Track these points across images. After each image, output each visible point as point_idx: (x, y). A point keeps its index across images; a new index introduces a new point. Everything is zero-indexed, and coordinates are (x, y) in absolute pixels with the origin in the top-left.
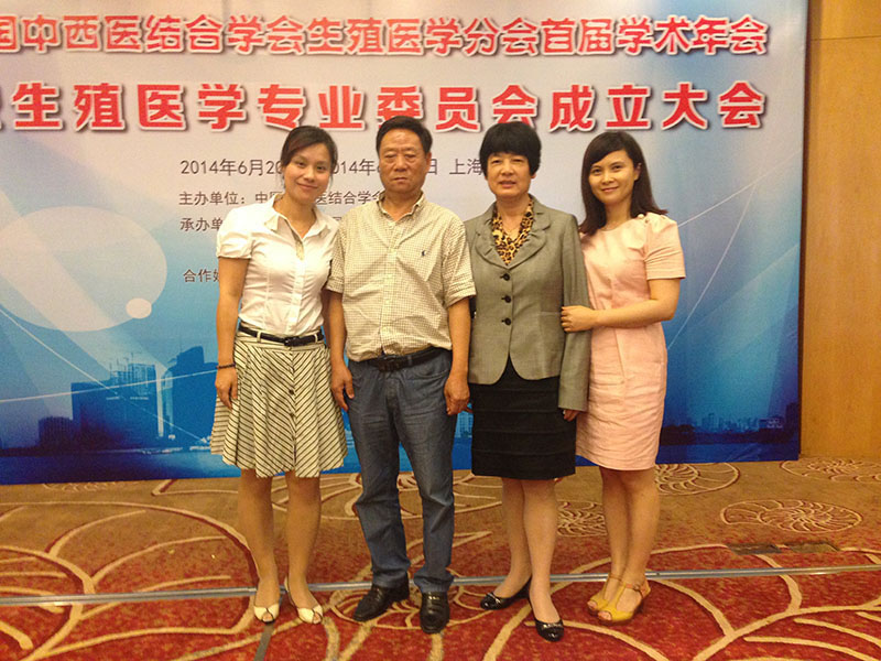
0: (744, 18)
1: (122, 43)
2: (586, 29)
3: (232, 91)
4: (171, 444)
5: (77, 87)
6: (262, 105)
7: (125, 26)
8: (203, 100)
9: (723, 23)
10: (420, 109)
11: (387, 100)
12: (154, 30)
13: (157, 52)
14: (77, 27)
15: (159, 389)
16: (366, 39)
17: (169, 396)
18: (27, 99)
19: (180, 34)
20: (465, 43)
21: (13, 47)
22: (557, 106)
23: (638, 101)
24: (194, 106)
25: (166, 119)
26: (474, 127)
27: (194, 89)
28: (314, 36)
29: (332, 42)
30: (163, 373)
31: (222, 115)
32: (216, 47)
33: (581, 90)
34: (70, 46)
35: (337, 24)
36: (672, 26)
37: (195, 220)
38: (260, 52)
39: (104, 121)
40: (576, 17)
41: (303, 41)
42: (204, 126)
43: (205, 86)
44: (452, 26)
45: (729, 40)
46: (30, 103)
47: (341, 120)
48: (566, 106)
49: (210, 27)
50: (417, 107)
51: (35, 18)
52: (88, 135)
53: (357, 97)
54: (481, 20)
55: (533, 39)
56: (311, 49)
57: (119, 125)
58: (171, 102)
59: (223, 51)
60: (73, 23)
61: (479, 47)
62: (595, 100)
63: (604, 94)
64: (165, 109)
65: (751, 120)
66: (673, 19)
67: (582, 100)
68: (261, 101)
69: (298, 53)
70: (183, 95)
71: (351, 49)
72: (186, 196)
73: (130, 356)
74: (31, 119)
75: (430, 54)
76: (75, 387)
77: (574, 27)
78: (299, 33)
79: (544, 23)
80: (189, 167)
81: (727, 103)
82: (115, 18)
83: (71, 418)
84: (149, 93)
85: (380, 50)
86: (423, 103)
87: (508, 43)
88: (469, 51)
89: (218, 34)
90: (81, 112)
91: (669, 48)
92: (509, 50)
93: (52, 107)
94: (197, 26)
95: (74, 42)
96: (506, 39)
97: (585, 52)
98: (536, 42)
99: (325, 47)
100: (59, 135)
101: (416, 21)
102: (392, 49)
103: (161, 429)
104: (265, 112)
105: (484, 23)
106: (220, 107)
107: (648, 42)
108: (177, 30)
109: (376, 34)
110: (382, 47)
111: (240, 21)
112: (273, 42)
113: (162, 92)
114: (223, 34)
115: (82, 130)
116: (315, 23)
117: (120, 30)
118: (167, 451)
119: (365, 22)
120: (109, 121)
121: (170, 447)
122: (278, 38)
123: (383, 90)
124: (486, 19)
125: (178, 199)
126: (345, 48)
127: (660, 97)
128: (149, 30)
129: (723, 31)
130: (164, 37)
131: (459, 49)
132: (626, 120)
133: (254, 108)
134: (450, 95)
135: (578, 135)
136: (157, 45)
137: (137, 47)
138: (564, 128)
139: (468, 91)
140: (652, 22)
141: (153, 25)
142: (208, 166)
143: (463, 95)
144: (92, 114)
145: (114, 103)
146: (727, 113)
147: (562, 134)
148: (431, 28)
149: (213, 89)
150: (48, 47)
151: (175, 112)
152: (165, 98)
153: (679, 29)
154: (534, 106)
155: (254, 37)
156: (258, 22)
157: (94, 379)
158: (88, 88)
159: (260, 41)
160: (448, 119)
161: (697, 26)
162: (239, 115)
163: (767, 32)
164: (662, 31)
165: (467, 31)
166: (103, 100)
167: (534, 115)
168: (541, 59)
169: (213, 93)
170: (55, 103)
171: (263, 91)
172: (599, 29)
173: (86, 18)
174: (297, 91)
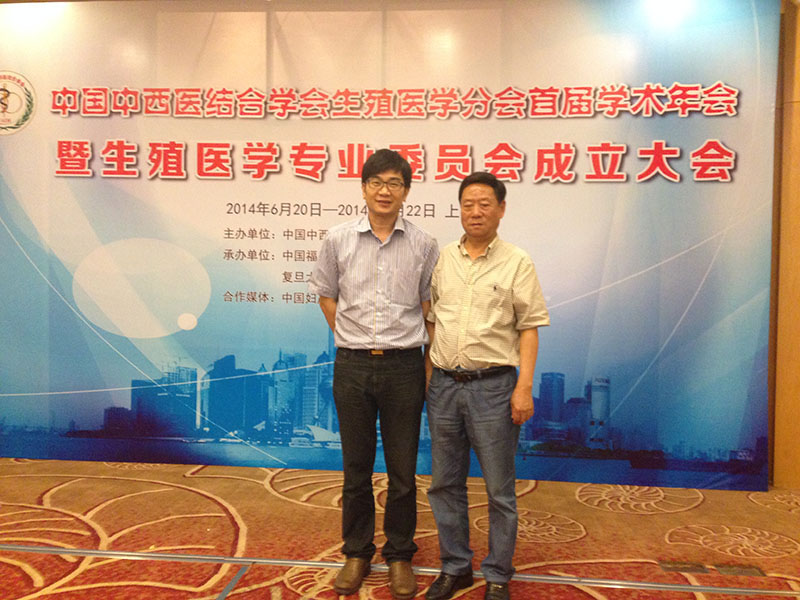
0: (716, 84)
1: (187, 110)
2: (569, 95)
3: (270, 148)
4: (206, 435)
5: (151, 145)
6: (293, 160)
7: (190, 96)
8: (246, 156)
9: (696, 88)
10: (422, 163)
12: (212, 100)
13: (214, 117)
14: (154, 97)
15: (199, 388)
16: (380, 106)
17: (206, 395)
18: (113, 153)
19: (232, 103)
20: (462, 108)
21: (105, 112)
22: (541, 161)
23: (615, 157)
24: (240, 160)
25: (217, 170)
27: (241, 146)
28: (337, 103)
29: (351, 109)
30: (202, 376)
31: (261, 167)
32: (259, 114)
33: (563, 148)
34: (148, 112)
35: (357, 94)
36: (648, 92)
37: (235, 252)
38: (293, 117)
39: (170, 171)
40: (560, 86)
41: (328, 108)
42: (247, 175)
43: (250, 144)
44: (451, 94)
45: (701, 104)
46: (115, 156)
47: (356, 171)
48: (550, 161)
49: (256, 97)
50: (420, 161)
51: (122, 90)
52: (158, 182)
54: (476, 89)
55: (522, 105)
56: (335, 114)
57: (182, 174)
58: (223, 157)
59: (265, 117)
60: (150, 94)
61: (474, 111)
62: (576, 156)
63: (583, 151)
64: (218, 162)
65: (722, 174)
66: (648, 86)
67: (563, 156)
68: (292, 156)
69: (324, 118)
70: (232, 152)
71: (366, 114)
72: (229, 232)
73: (177, 360)
74: (115, 169)
75: (432, 118)
76: (135, 383)
77: (558, 94)
78: (326, 101)
79: (531, 91)
80: (234, 208)
81: (699, 159)
82: (181, 90)
83: (130, 409)
84: (206, 150)
85: (391, 115)
86: (425, 158)
87: (499, 108)
88: (465, 115)
89: (262, 103)
90: (153, 164)
91: (644, 112)
92: (500, 113)
93: (131, 160)
94: (246, 97)
95: (150, 109)
96: (497, 105)
97: (567, 115)
98: (525, 107)
99: (347, 113)
100: (135, 181)
101: (422, 91)
102: (400, 114)
103: (198, 422)
104: (295, 164)
105: (480, 92)
106: (260, 161)
107: (625, 106)
108: (230, 100)
109: (388, 102)
110: (392, 112)
111: (279, 92)
112: (304, 109)
113: (215, 149)
114: (266, 103)
115: (153, 179)
116: (339, 93)
117: (186, 100)
119: (379, 92)
120: (174, 171)
121: (205, 437)
122: (308, 106)
124: (481, 89)
125: (223, 234)
126: (362, 113)
128: (209, 100)
129: (695, 96)
130: (219, 106)
131: (458, 113)
132: (603, 173)
133: (286, 161)
134: (448, 151)
135: (559, 186)
136: (214, 112)
137: (199, 113)
138: (548, 180)
139: (464, 148)
140: (629, 88)
141: (211, 96)
142: (248, 208)
143: (459, 151)
144: (161, 165)
145: (178, 158)
146: (699, 168)
147: (546, 184)
148: (433, 97)
149: (256, 146)
150: (131, 113)
151: (225, 164)
152: (218, 154)
153: (654, 95)
155: (290, 105)
156: (294, 93)
157: (148, 377)
158: (159, 145)
159: (294, 108)
160: (446, 171)
161: (671, 92)
162: (275, 167)
163: (738, 96)
164: (638, 97)
165: (463, 99)
166: (170, 155)
167: (521, 168)
168: (528, 121)
169: (255, 150)
170: (133, 156)
171: (294, 148)
172: (580, 95)
173: (160, 90)
174: (321, 148)
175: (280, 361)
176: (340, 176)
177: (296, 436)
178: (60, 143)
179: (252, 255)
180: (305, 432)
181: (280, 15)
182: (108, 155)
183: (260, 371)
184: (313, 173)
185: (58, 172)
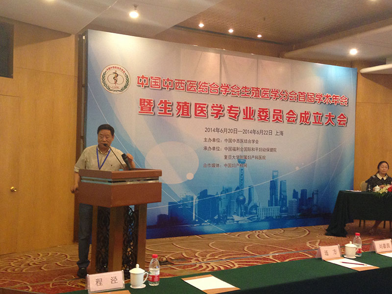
0: (343, 96)
1: (191, 89)
2: (308, 95)
3: (220, 106)
4: (197, 223)
5: (177, 102)
7: (192, 84)
8: (212, 109)
9: (338, 97)
10: (269, 115)
11: (260, 112)
12: (200, 86)
13: (201, 93)
14: (179, 83)
15: (194, 204)
16: (256, 93)
17: (197, 206)
20: (280, 97)
21: (159, 87)
22: (301, 117)
23: (320, 117)
24: (210, 111)
25: (202, 114)
26: (281, 121)
27: (210, 105)
28: (243, 91)
29: (247, 94)
30: (195, 199)
31: (217, 114)
32: (217, 93)
33: (307, 113)
34: (176, 89)
35: (249, 88)
36: (327, 96)
37: (208, 147)
38: (229, 95)
39: (184, 114)
40: (306, 92)
41: (240, 93)
42: (212, 117)
43: (214, 105)
44: (277, 91)
45: (340, 102)
46: (163, 106)
47: (248, 117)
48: (303, 117)
49: (216, 86)
51: (166, 79)
52: (180, 117)
53: (253, 110)
56: (242, 95)
57: (189, 115)
58: (204, 109)
59: (219, 94)
60: (178, 81)
61: (283, 98)
62: (310, 116)
63: (312, 114)
64: (202, 111)
65: (344, 124)
66: (328, 94)
67: (307, 115)
68: (228, 110)
69: (238, 96)
70: (207, 107)
71: (252, 96)
72: (206, 139)
73: (186, 192)
74: (163, 112)
75: (271, 99)
76: (170, 203)
77: (305, 95)
78: (239, 90)
79: (299, 93)
80: (208, 130)
81: (339, 119)
82: (189, 81)
83: (168, 215)
84: (198, 106)
86: (269, 113)
88: (281, 99)
89: (218, 89)
90: (178, 111)
91: (326, 102)
92: (290, 99)
93: (170, 108)
94: (213, 86)
96: (290, 96)
97: (308, 102)
98: (297, 98)
99: (245, 95)
100: (171, 118)
101: (268, 89)
102: (262, 97)
103: (194, 218)
104: (229, 113)
105: (285, 92)
106: (217, 111)
107: (322, 100)
108: (207, 87)
109: (258, 92)
110: (260, 96)
111: (224, 85)
112: (232, 92)
113: (201, 106)
115: (178, 116)
116: (243, 87)
118: (195, 225)
119: (256, 88)
120: (186, 114)
122: (234, 91)
123: (259, 109)
124: (285, 90)
125: (204, 140)
126: (250, 95)
127: (324, 116)
129: (338, 99)
130: (203, 88)
132: (317, 122)
133: (226, 112)
134: (276, 111)
135: (306, 125)
136: (201, 91)
137: (196, 91)
138: (303, 123)
139: (280, 111)
140: (323, 95)
141: (200, 84)
142: (212, 130)
144: (181, 111)
145: (188, 108)
146: (339, 122)
147: (303, 125)
148: (272, 92)
150: (170, 89)
151: (205, 112)
152: (202, 108)
153: (329, 97)
154: (296, 116)
155: (227, 90)
156: (229, 86)
157: (175, 200)
158: (181, 103)
159: (229, 92)
160: (275, 119)
161: (333, 97)
162: (222, 114)
163: (348, 100)
164: (325, 98)
165: (280, 93)
166: (185, 107)
167: (296, 119)
168: (298, 103)
169: (216, 107)
170: (171, 107)
171: (229, 107)
172: (311, 96)
173: (181, 80)
174: (238, 108)
175: (223, 191)
176: (244, 118)
177: (229, 220)
178: (141, 99)
179: (214, 148)
180: (231, 218)
181: (225, 56)
182: (160, 106)
183: (216, 195)
184: (235, 117)
185: (139, 112)
